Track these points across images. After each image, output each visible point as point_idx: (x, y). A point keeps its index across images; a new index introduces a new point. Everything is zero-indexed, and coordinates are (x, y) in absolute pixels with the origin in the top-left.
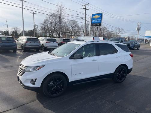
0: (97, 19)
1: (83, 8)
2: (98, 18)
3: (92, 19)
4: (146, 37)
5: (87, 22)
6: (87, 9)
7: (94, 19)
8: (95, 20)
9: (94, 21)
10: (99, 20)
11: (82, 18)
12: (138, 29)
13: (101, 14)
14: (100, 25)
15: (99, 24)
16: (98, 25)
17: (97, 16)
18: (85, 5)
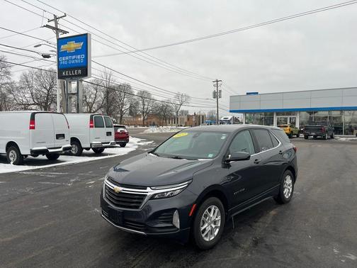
0: (72, 54)
2: (77, 52)
3: (60, 54)
7: (65, 53)
8: (67, 58)
9: (64, 60)
10: (80, 57)
12: (218, 95)
13: (84, 38)
14: (85, 73)
15: (80, 71)
16: (78, 75)
17: (73, 46)
18: (56, 18)
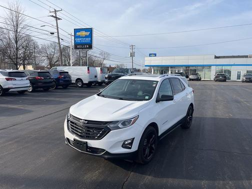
1: (52, 16)
3: (75, 37)
4: (146, 66)
5: (61, 40)
6: (60, 19)
7: (79, 37)
8: (80, 39)
9: (78, 40)
11: (53, 34)
12: (132, 55)
13: (90, 30)
14: (90, 47)
16: (87, 48)
18: (55, 11)
